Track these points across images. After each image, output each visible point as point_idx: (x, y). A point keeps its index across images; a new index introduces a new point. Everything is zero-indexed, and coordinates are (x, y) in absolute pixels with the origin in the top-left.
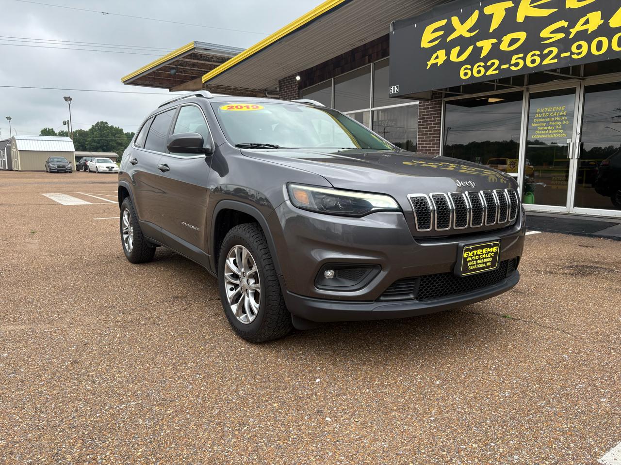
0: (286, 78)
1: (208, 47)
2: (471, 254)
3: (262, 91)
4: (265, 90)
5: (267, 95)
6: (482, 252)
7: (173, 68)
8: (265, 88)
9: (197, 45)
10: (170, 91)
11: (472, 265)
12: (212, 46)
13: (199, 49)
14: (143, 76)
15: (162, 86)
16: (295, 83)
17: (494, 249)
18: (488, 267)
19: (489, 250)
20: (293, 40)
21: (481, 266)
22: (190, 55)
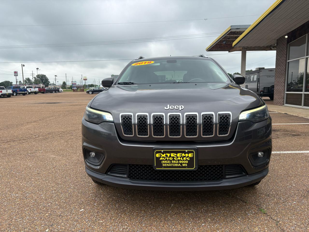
0: (281, 37)
1: (238, 27)
2: (163, 156)
3: (269, 47)
4: (271, 46)
5: (272, 49)
6: (177, 156)
7: (224, 41)
8: (270, 45)
9: (232, 27)
10: (229, 52)
11: (165, 163)
12: (240, 26)
13: (233, 29)
14: (213, 47)
15: (225, 50)
16: (285, 40)
17: (190, 155)
18: (185, 167)
19: (183, 155)
20: (274, 15)
21: (176, 165)
22: (230, 33)
